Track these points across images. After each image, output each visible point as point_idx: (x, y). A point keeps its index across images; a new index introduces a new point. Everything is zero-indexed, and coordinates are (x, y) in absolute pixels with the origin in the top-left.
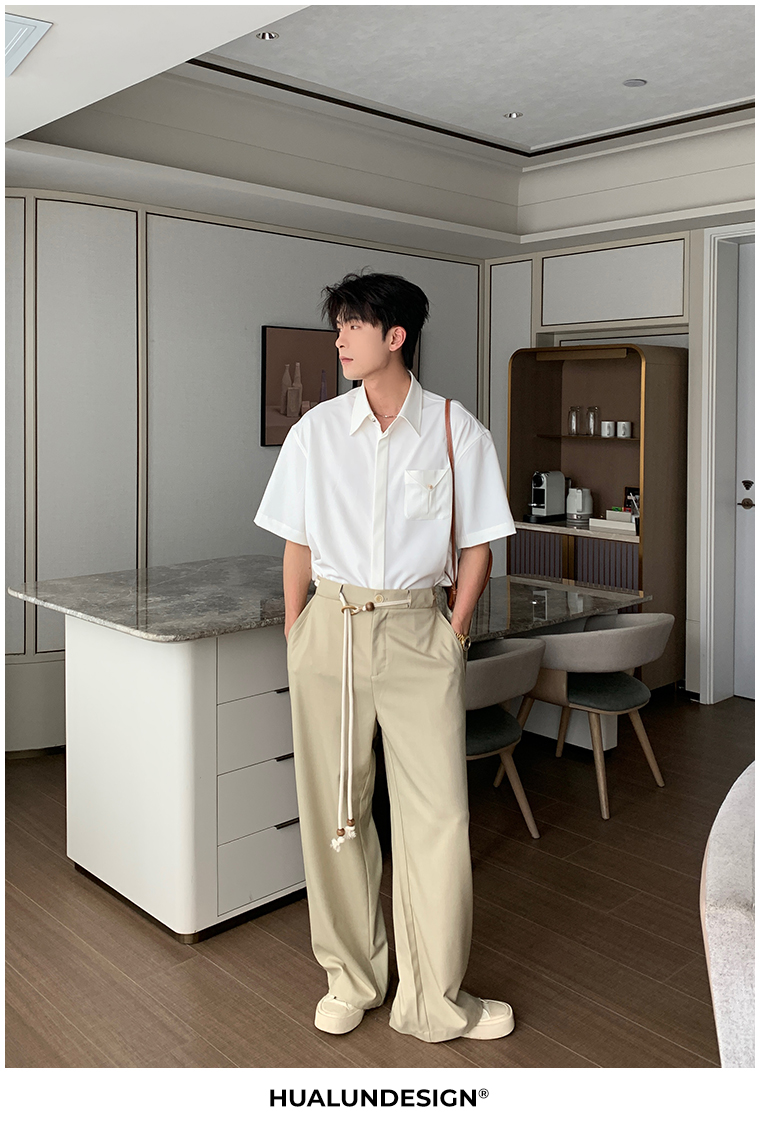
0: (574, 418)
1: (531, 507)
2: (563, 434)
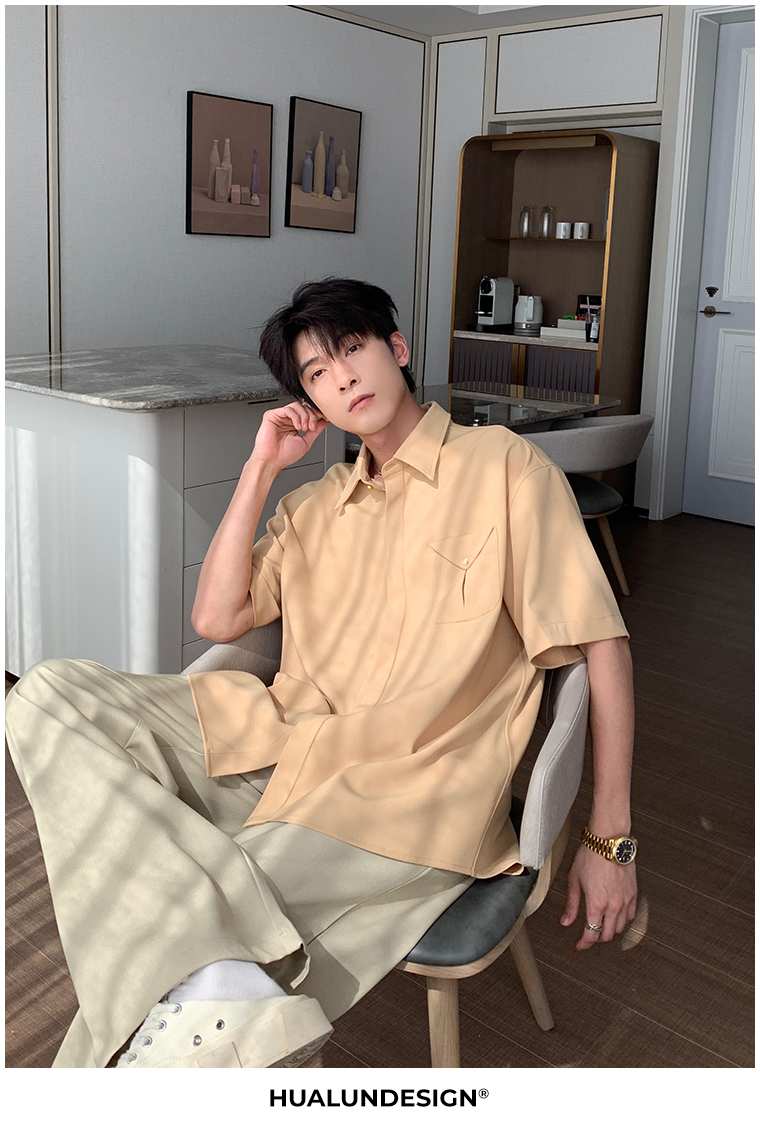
0: (526, 218)
1: (477, 316)
2: (512, 235)
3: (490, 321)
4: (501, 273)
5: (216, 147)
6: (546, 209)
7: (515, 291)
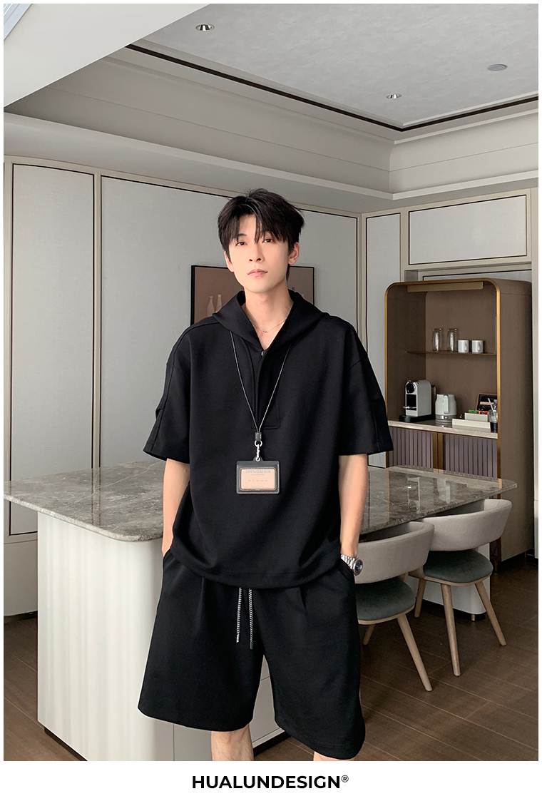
0: (437, 336)
1: (405, 409)
2: (427, 350)
3: (415, 414)
4: (421, 377)
5: (211, 301)
6: (452, 330)
7: (432, 390)
